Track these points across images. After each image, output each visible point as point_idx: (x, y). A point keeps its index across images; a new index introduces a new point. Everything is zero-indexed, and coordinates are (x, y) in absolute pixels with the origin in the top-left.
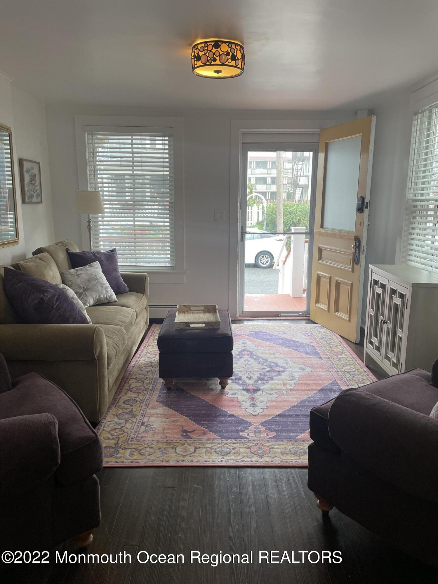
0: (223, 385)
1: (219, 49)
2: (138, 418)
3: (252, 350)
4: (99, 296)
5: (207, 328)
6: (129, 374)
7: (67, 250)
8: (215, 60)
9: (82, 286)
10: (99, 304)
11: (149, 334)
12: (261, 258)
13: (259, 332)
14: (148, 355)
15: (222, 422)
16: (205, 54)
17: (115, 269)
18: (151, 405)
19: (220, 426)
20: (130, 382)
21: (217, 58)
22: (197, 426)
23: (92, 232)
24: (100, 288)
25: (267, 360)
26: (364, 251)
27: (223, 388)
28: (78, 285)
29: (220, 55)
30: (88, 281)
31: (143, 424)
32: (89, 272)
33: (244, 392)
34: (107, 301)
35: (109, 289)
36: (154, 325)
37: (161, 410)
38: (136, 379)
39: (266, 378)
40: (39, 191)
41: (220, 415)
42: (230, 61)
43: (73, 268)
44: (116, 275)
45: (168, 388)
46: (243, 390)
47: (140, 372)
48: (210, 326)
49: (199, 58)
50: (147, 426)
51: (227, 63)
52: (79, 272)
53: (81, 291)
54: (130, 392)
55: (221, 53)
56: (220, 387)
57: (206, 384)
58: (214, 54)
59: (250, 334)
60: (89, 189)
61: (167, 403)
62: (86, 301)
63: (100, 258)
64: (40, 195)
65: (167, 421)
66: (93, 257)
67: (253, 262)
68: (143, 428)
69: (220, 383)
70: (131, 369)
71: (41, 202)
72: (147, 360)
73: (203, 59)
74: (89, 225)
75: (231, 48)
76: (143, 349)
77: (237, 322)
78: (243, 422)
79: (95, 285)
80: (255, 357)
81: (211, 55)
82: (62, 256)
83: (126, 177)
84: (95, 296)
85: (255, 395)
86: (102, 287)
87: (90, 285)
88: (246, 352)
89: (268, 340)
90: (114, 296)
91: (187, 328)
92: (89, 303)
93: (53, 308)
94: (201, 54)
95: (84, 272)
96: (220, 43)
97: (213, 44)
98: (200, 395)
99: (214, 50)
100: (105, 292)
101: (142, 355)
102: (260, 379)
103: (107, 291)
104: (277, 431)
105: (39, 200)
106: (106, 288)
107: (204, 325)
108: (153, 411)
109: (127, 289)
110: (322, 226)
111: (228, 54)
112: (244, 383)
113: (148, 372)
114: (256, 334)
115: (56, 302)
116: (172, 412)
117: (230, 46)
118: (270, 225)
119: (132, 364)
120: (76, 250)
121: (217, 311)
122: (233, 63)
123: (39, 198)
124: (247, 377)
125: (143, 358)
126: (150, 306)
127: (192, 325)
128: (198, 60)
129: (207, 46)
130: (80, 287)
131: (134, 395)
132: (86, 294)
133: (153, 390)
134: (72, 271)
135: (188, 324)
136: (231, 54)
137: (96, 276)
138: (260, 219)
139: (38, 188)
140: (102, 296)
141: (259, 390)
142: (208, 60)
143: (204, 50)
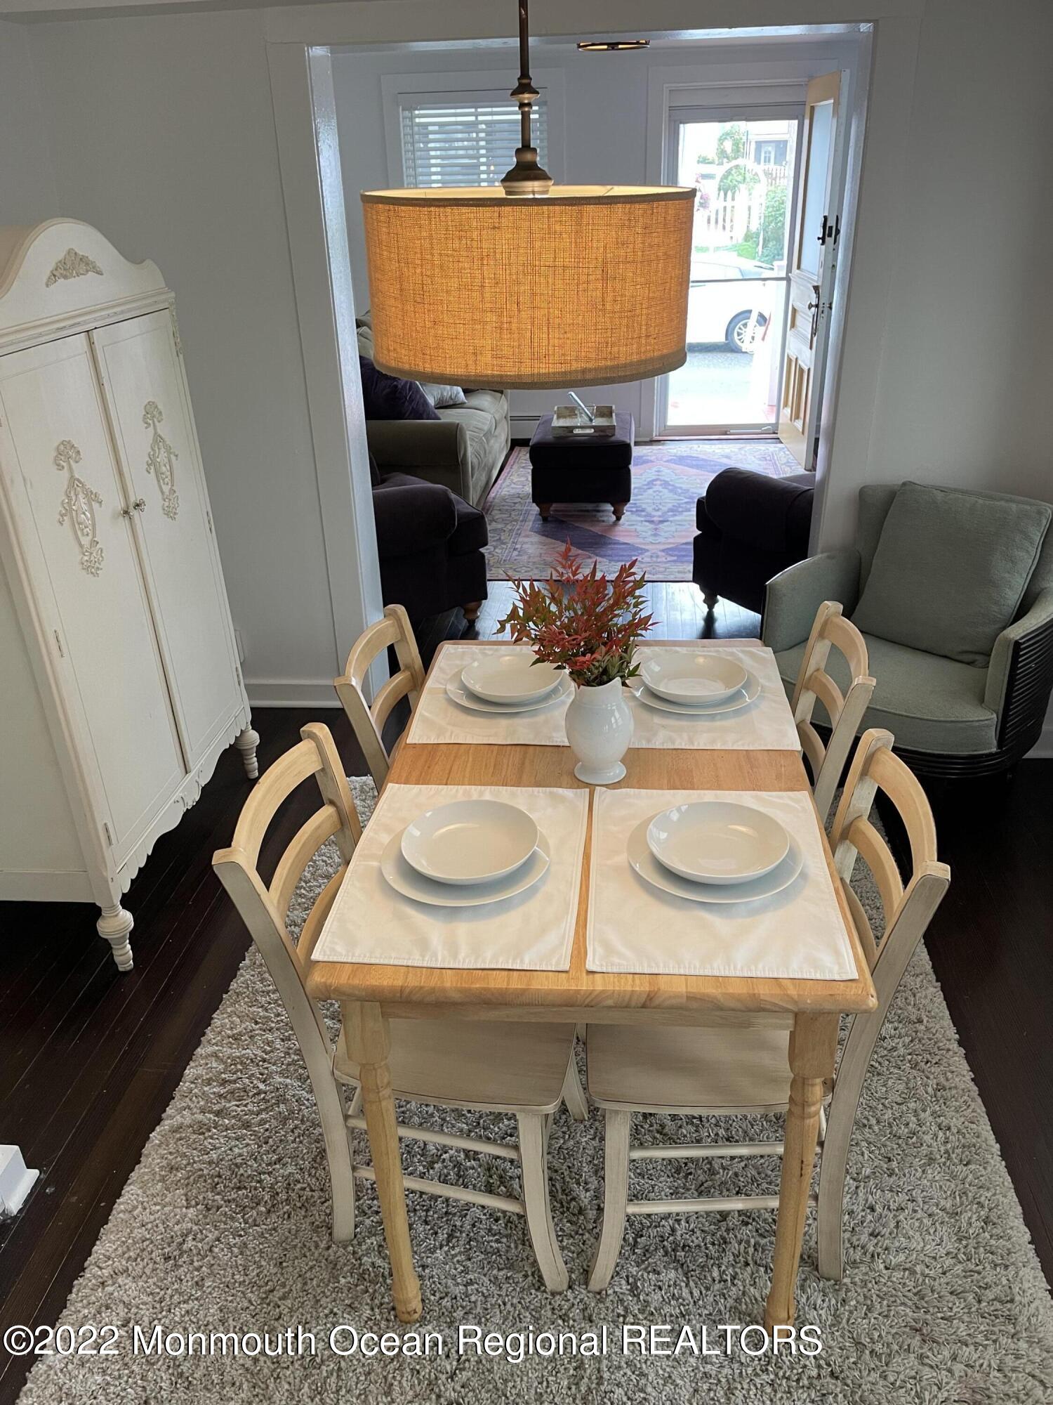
0: (618, 514)
2: (509, 545)
3: (667, 479)
4: (442, 394)
5: (597, 434)
6: (490, 506)
10: (442, 405)
11: (511, 460)
12: (740, 328)
13: (687, 456)
14: (513, 486)
15: (612, 549)
18: (523, 534)
19: (610, 552)
20: (493, 513)
22: (580, 552)
25: (688, 490)
26: (823, 312)
27: (618, 519)
31: (515, 549)
33: (647, 524)
36: (517, 449)
37: (536, 538)
38: (500, 510)
39: (680, 509)
41: (610, 544)
45: (545, 518)
46: (646, 521)
47: (504, 503)
48: (602, 431)
50: (521, 552)
54: (494, 523)
56: (614, 518)
57: (595, 516)
59: (671, 460)
61: (544, 533)
65: (545, 548)
67: (720, 338)
68: (516, 553)
69: (614, 513)
70: (491, 500)
72: (513, 491)
76: (505, 479)
77: (654, 443)
78: (638, 549)
80: (670, 487)
83: (431, 128)
84: (437, 393)
85: (660, 526)
88: (658, 482)
89: (697, 467)
90: (462, 396)
91: (570, 434)
98: (587, 526)
100: (448, 388)
101: (504, 485)
102: (671, 510)
104: (678, 556)
107: (593, 430)
108: (526, 540)
110: (799, 267)
112: (649, 515)
113: (515, 503)
114: (681, 460)
115: (409, 391)
116: (549, 540)
118: (771, 244)
119: (492, 495)
121: (614, 414)
124: (654, 509)
125: (506, 489)
126: (513, 419)
127: (577, 431)
131: (500, 526)
133: (524, 521)
135: (570, 429)
138: (754, 227)
140: (445, 394)
141: (668, 521)
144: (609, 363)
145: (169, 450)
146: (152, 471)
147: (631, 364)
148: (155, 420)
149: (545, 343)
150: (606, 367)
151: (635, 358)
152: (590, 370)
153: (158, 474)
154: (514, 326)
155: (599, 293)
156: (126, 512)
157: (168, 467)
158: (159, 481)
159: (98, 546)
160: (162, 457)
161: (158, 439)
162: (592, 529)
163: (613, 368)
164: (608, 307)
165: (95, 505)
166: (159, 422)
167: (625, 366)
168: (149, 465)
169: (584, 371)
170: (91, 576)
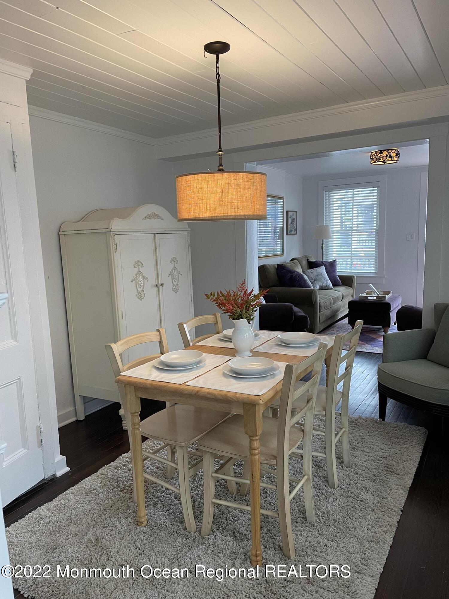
0: (386, 332)
1: (382, 154)
4: (323, 284)
5: (378, 299)
7: (308, 259)
8: (380, 159)
9: (313, 278)
10: (322, 288)
15: (376, 343)
16: (375, 157)
17: (334, 271)
21: (381, 158)
23: (324, 250)
24: (323, 280)
28: (312, 278)
29: (382, 157)
30: (317, 276)
32: (318, 271)
34: (327, 288)
35: (328, 281)
38: (338, 327)
40: (295, 228)
42: (388, 159)
43: (310, 269)
44: (334, 275)
47: (341, 326)
48: (380, 298)
49: (372, 159)
51: (386, 160)
52: (312, 271)
53: (313, 281)
54: (333, 331)
55: (383, 156)
56: (384, 333)
57: (377, 332)
58: (380, 157)
60: (324, 225)
62: (315, 286)
63: (325, 264)
64: (296, 230)
66: (321, 264)
69: (384, 331)
71: (296, 234)
73: (375, 159)
74: (322, 246)
75: (389, 152)
79: (321, 278)
81: (378, 158)
82: (305, 263)
84: (320, 284)
86: (324, 279)
87: (318, 278)
90: (331, 286)
91: (366, 299)
92: (317, 288)
93: (296, 280)
94: (373, 157)
95: (315, 271)
96: (383, 151)
97: (379, 152)
99: (380, 155)
100: (326, 282)
103: (327, 282)
105: (295, 233)
106: (327, 280)
107: (376, 298)
109: (341, 284)
111: (387, 156)
113: (346, 326)
117: (388, 151)
120: (313, 260)
122: (390, 159)
123: (296, 231)
127: (369, 298)
128: (372, 160)
129: (377, 153)
130: (312, 279)
132: (315, 283)
133: (345, 331)
134: (309, 270)
135: (366, 297)
136: (389, 155)
137: (321, 273)
139: (295, 226)
142: (377, 160)
143: (375, 155)
144: (224, 215)
145: (178, 272)
146: (170, 276)
147: (232, 216)
148: (175, 263)
149: (205, 209)
150: (224, 216)
151: (233, 214)
152: (219, 216)
153: (173, 279)
154: (198, 204)
155: (220, 196)
156: (157, 286)
157: (177, 277)
158: (172, 280)
159: (144, 292)
160: (175, 273)
161: (175, 268)
162: (372, 336)
163: (225, 216)
164: (223, 199)
165: (145, 281)
166: (176, 263)
167: (230, 216)
168: (169, 275)
169: (217, 217)
170: (139, 300)
